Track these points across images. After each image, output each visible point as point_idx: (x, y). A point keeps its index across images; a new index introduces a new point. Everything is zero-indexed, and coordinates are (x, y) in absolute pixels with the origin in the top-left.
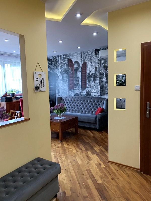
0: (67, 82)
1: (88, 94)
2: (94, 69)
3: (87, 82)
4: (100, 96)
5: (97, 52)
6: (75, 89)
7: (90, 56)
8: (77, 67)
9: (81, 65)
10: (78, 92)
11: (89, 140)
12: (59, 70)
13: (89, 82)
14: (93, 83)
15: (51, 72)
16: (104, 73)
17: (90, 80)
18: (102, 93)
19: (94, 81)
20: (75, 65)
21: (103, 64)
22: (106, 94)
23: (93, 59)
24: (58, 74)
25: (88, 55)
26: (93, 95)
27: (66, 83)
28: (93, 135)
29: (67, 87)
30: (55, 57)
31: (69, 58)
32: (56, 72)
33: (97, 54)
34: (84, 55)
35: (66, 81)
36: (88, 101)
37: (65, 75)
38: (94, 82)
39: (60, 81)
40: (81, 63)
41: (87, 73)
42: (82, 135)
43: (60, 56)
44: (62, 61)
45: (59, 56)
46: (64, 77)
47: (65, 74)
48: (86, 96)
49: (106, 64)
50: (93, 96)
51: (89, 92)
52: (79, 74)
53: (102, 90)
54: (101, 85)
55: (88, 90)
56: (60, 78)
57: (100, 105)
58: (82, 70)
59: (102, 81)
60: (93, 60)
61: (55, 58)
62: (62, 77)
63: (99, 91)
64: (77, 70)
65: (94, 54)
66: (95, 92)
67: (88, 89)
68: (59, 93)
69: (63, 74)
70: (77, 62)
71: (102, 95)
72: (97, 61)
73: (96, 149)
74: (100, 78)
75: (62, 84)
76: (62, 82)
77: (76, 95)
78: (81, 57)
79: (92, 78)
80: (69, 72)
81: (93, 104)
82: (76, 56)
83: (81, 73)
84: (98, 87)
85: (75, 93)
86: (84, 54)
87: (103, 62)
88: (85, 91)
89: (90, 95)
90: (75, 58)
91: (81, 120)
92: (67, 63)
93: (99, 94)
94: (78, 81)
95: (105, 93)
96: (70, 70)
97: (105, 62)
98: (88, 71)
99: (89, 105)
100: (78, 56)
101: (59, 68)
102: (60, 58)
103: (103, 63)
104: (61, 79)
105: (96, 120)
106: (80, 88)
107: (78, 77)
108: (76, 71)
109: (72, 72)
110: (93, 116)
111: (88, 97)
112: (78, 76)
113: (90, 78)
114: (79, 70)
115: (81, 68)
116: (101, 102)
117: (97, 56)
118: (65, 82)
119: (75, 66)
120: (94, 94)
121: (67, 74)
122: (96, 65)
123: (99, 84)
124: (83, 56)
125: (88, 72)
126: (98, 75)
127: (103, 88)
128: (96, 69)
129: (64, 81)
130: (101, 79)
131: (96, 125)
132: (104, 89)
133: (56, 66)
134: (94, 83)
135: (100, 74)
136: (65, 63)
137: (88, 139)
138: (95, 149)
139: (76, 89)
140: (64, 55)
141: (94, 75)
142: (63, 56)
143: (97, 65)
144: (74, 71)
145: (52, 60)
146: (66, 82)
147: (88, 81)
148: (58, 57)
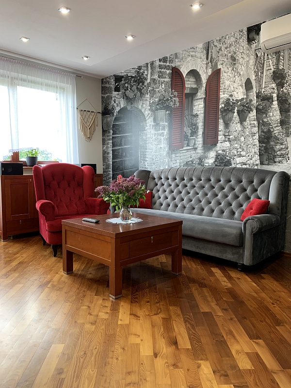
0: (166, 132)
1: (223, 161)
2: (241, 86)
3: (221, 127)
4: (257, 165)
5: (253, 34)
6: (184, 149)
7: (233, 48)
8: (195, 86)
9: (204, 78)
10: (193, 155)
11: (213, 304)
12: (146, 100)
13: (227, 125)
14: (238, 127)
15: (129, 108)
16: (275, 95)
17: (231, 119)
18: (265, 157)
19: (242, 120)
20: (188, 82)
21: (272, 67)
22: (277, 160)
23: (239, 57)
24: (145, 111)
25: (226, 48)
26: (238, 162)
27: (163, 133)
28: (229, 285)
29: (165, 146)
30: (140, 68)
31: (173, 65)
32: (140, 107)
33: (254, 40)
34: (213, 51)
35: (164, 129)
36: (220, 181)
37: (162, 113)
38: (241, 123)
39: (149, 131)
40: (205, 75)
41: (221, 101)
42: (194, 281)
43: (152, 64)
44: (156, 77)
45: (149, 65)
46: (159, 119)
47: (161, 109)
48: (216, 165)
49: (281, 67)
50: (238, 166)
51: (225, 156)
52: (199, 107)
53: (266, 149)
54: (263, 132)
55: (223, 151)
56: (150, 122)
57: (256, 190)
58: (206, 95)
59: (265, 120)
60: (241, 59)
61: (138, 73)
62: (155, 120)
63: (257, 150)
64: (192, 95)
65: (244, 42)
66: (243, 153)
67: (222, 145)
68: (146, 161)
69: (157, 110)
70: (194, 73)
71: (266, 162)
72: (252, 61)
73: (238, 352)
74: (262, 112)
75: (154, 138)
76: (153, 131)
77: (187, 164)
78: (205, 56)
79: (236, 114)
80: (171, 103)
81: (237, 189)
82: (192, 56)
83: (205, 102)
84: (254, 138)
85: (186, 160)
86: (216, 46)
87: (271, 62)
88: (212, 154)
89: (229, 163)
90: (188, 62)
91: (194, 235)
92: (167, 79)
93: (256, 159)
94: (195, 125)
95: (275, 157)
96: (175, 97)
97: (278, 60)
98: (226, 95)
99: (224, 192)
100: (198, 55)
101: (147, 96)
102: (151, 68)
103: (270, 66)
104: (153, 123)
105: (242, 236)
106: (201, 146)
107: (197, 115)
108: (190, 99)
109: (181, 102)
110: (235, 223)
111: (220, 169)
112: (195, 112)
113: (230, 115)
114: (199, 94)
115: (203, 89)
116: (263, 182)
117: (254, 46)
118: (161, 132)
119: (190, 84)
120: (238, 160)
121: (167, 108)
122: (248, 74)
123: (256, 130)
124: (211, 52)
125: (223, 96)
126: (254, 102)
127: (268, 142)
128: (248, 85)
129: (159, 130)
130: (264, 113)
131: (241, 251)
132: (272, 143)
133: (140, 90)
134: (240, 129)
135: (262, 100)
136: (162, 80)
137: (209, 299)
138: (234, 352)
139: (189, 148)
140: (160, 60)
141: (241, 105)
142: (158, 63)
143: (253, 72)
144: (184, 97)
145: (132, 77)
146: (163, 131)
147: (224, 122)
148: (147, 67)
